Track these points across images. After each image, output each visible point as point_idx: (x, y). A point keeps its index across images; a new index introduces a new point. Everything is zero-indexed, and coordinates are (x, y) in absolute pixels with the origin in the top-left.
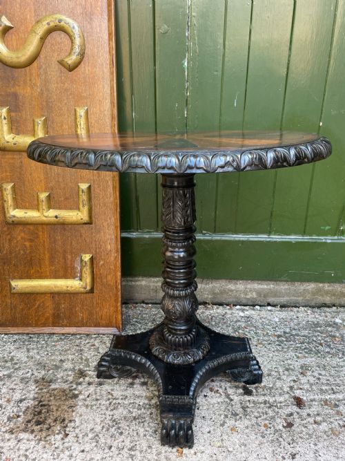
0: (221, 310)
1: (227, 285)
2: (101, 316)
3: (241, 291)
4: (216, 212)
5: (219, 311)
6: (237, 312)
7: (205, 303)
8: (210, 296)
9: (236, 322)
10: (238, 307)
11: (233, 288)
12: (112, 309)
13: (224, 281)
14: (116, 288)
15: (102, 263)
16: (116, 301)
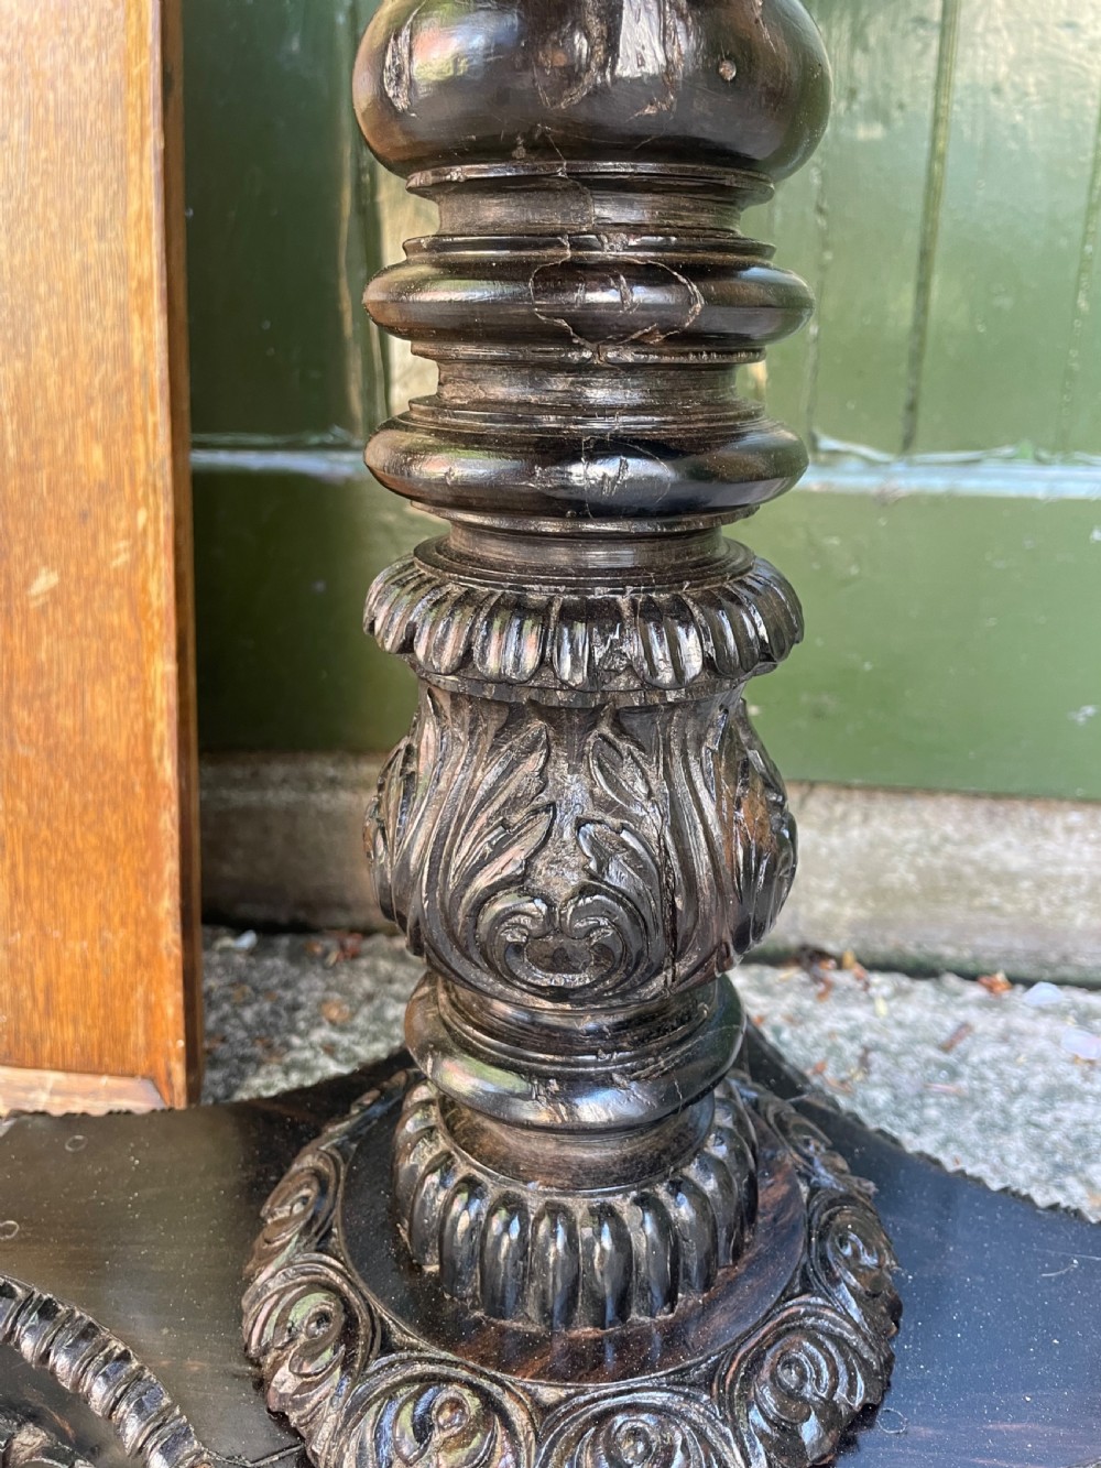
0: (922, 1005)
1: (972, 840)
2: (49, 990)
3: (1076, 880)
4: (923, 288)
5: (910, 1012)
6: (1044, 1025)
7: (810, 957)
8: (849, 911)
9: (1051, 1095)
10: (1044, 992)
11: (1017, 861)
12: (119, 938)
13: (954, 806)
14: (151, 774)
15: (45, 581)
16: (145, 878)
